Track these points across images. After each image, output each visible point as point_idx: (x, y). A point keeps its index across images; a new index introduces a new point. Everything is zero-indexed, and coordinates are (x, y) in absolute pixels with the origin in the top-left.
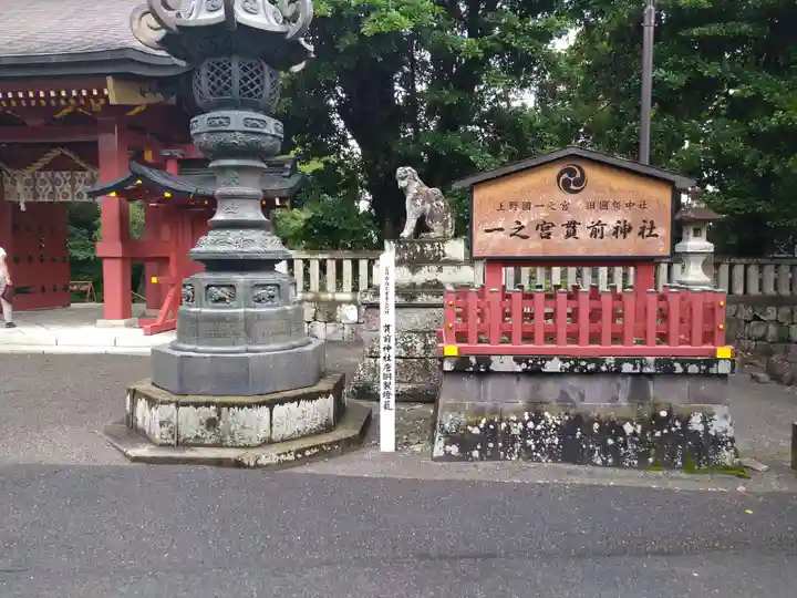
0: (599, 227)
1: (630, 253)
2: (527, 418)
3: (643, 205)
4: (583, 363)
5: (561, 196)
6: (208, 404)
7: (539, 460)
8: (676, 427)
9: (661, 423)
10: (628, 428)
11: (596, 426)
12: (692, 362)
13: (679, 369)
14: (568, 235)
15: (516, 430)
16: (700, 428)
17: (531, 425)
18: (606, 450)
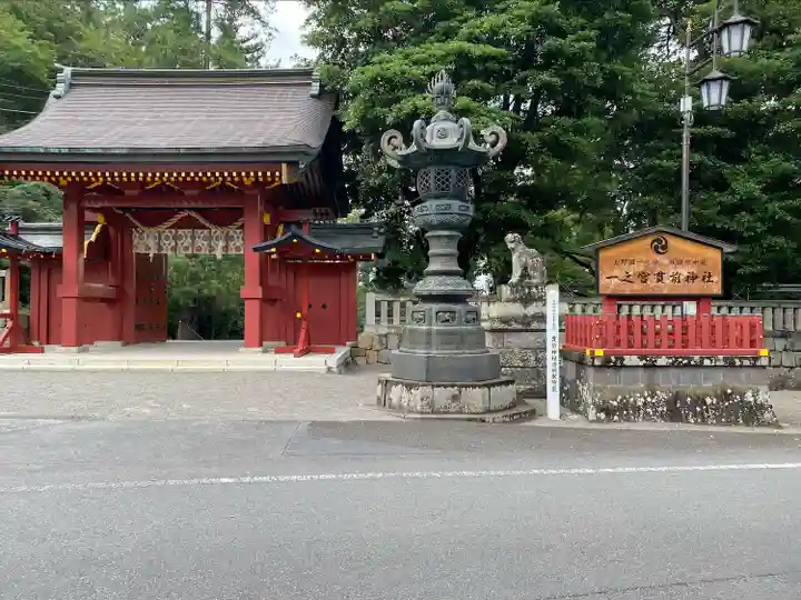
0: (677, 276)
1: (696, 292)
2: (646, 395)
3: (703, 263)
4: (680, 360)
5: (653, 256)
6: (453, 386)
7: (655, 421)
8: (737, 399)
9: (727, 397)
10: (708, 401)
11: (689, 399)
12: (746, 358)
13: (738, 363)
15: (640, 402)
16: (752, 399)
17: (649, 399)
18: (695, 415)
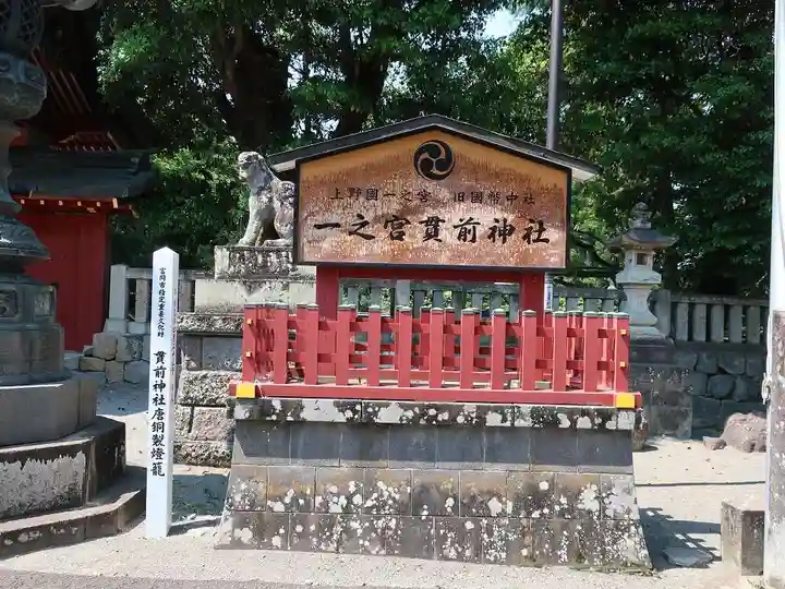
0: (469, 227)
1: (512, 263)
2: (352, 489)
3: (529, 199)
4: (432, 412)
5: (418, 183)
7: (367, 552)
8: (560, 504)
9: (539, 499)
10: (495, 506)
11: (450, 502)
12: (584, 413)
13: (565, 423)
14: (428, 236)
15: (337, 506)
16: (594, 506)
17: (358, 500)
18: (462, 537)
